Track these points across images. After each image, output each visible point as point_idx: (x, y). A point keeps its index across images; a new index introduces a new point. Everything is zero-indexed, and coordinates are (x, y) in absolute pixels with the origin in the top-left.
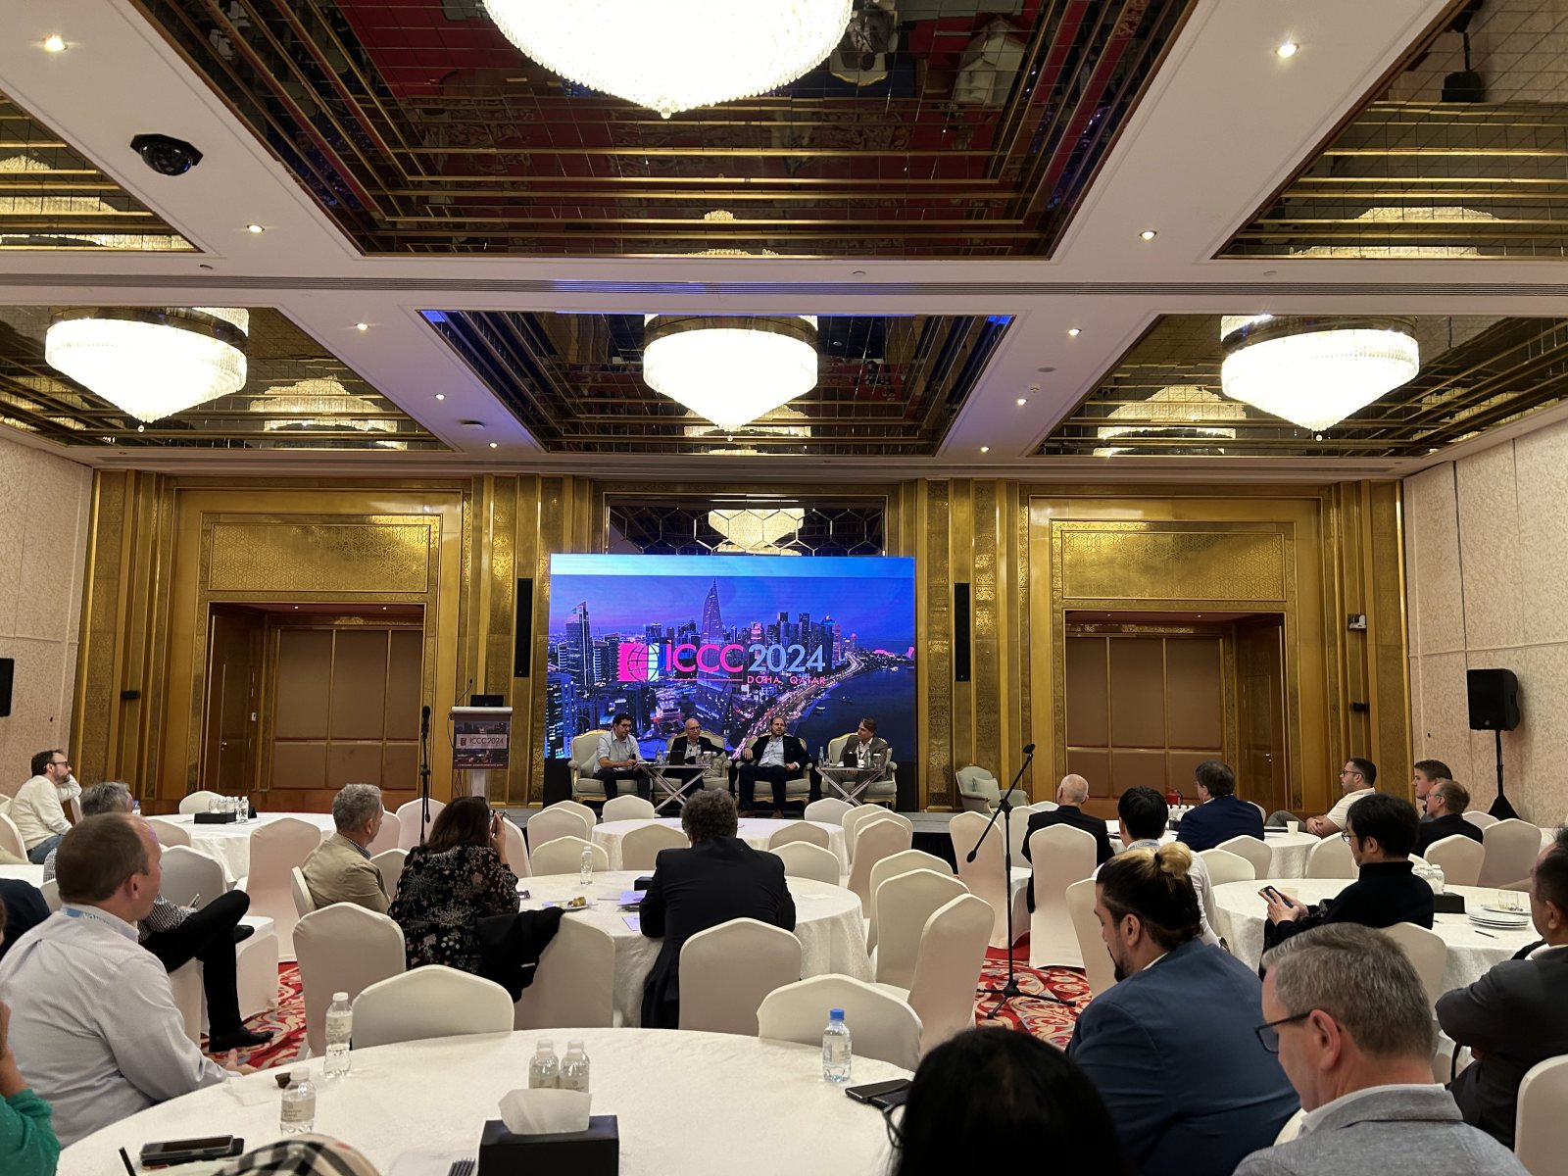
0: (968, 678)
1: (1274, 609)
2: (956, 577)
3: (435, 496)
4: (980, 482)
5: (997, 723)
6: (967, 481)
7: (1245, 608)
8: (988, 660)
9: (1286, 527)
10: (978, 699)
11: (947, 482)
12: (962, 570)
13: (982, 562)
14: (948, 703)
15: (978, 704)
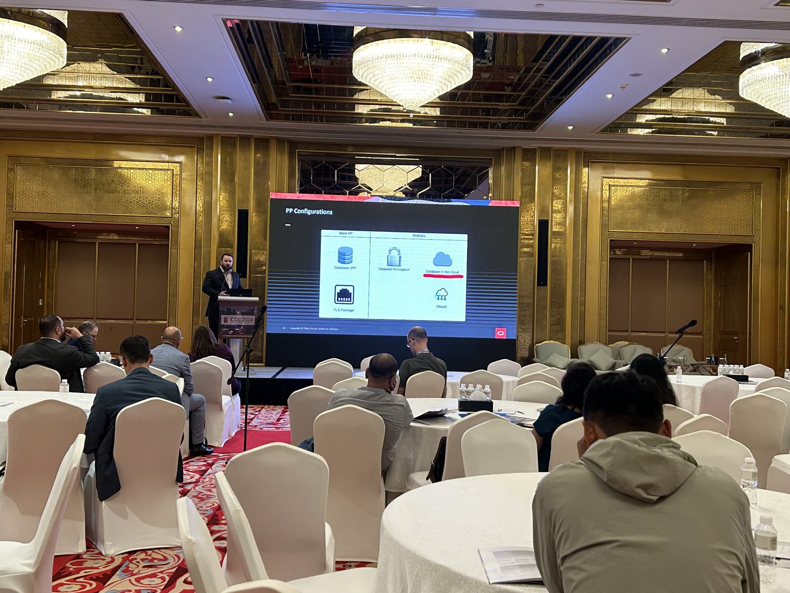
0: (545, 284)
1: (746, 241)
2: (539, 216)
3: (177, 149)
4: (557, 150)
5: (564, 314)
6: (550, 149)
7: (727, 240)
8: (560, 272)
9: (757, 186)
10: (551, 298)
11: (535, 149)
12: (543, 210)
13: (557, 205)
14: (532, 301)
15: (552, 302)
